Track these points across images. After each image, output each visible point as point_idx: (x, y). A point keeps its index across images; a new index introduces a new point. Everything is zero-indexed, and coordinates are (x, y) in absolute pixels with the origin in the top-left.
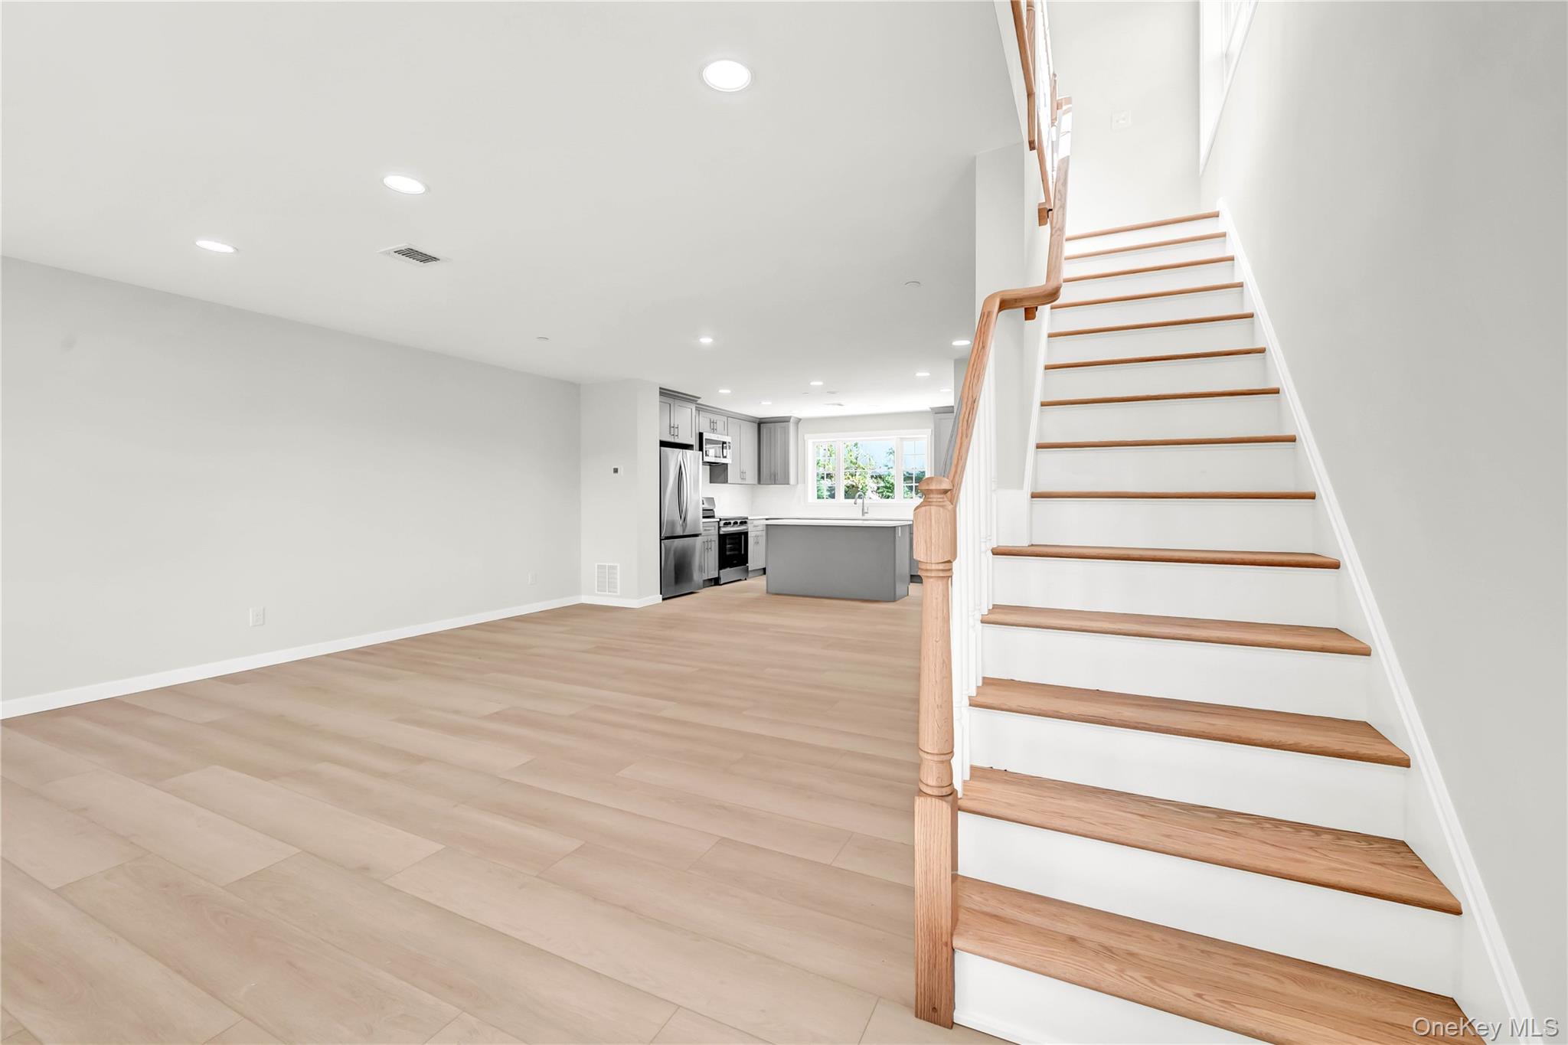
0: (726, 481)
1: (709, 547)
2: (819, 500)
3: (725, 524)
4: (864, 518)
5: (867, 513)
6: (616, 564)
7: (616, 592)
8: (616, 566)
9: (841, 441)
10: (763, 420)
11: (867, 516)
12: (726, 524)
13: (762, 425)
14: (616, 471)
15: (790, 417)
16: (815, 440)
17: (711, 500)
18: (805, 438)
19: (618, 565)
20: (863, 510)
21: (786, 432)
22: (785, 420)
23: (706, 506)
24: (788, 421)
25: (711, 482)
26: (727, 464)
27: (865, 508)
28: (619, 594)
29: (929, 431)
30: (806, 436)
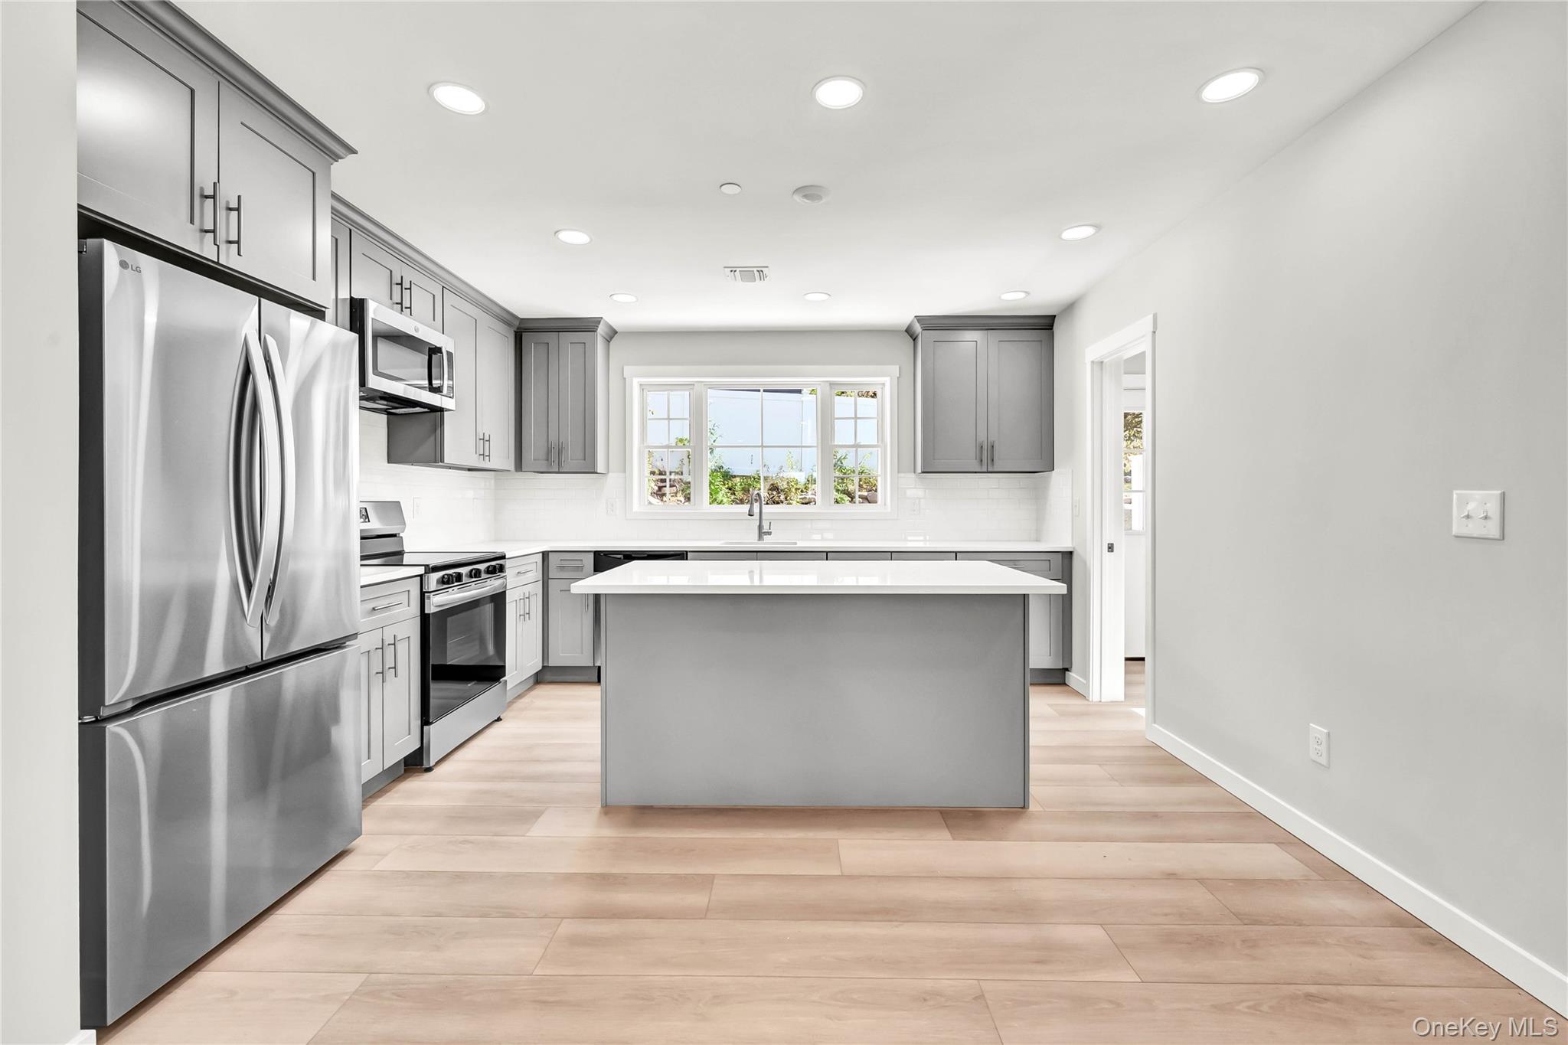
0: (435, 458)
1: (390, 663)
3: (443, 581)
5: (769, 533)
11: (767, 540)
12: (445, 581)
13: (524, 333)
15: (597, 321)
16: (645, 381)
17: (392, 509)
18: (626, 374)
20: (760, 527)
21: (586, 354)
22: (585, 326)
23: (376, 525)
24: (592, 331)
25: (391, 459)
26: (441, 410)
29: (895, 370)
30: (628, 370)
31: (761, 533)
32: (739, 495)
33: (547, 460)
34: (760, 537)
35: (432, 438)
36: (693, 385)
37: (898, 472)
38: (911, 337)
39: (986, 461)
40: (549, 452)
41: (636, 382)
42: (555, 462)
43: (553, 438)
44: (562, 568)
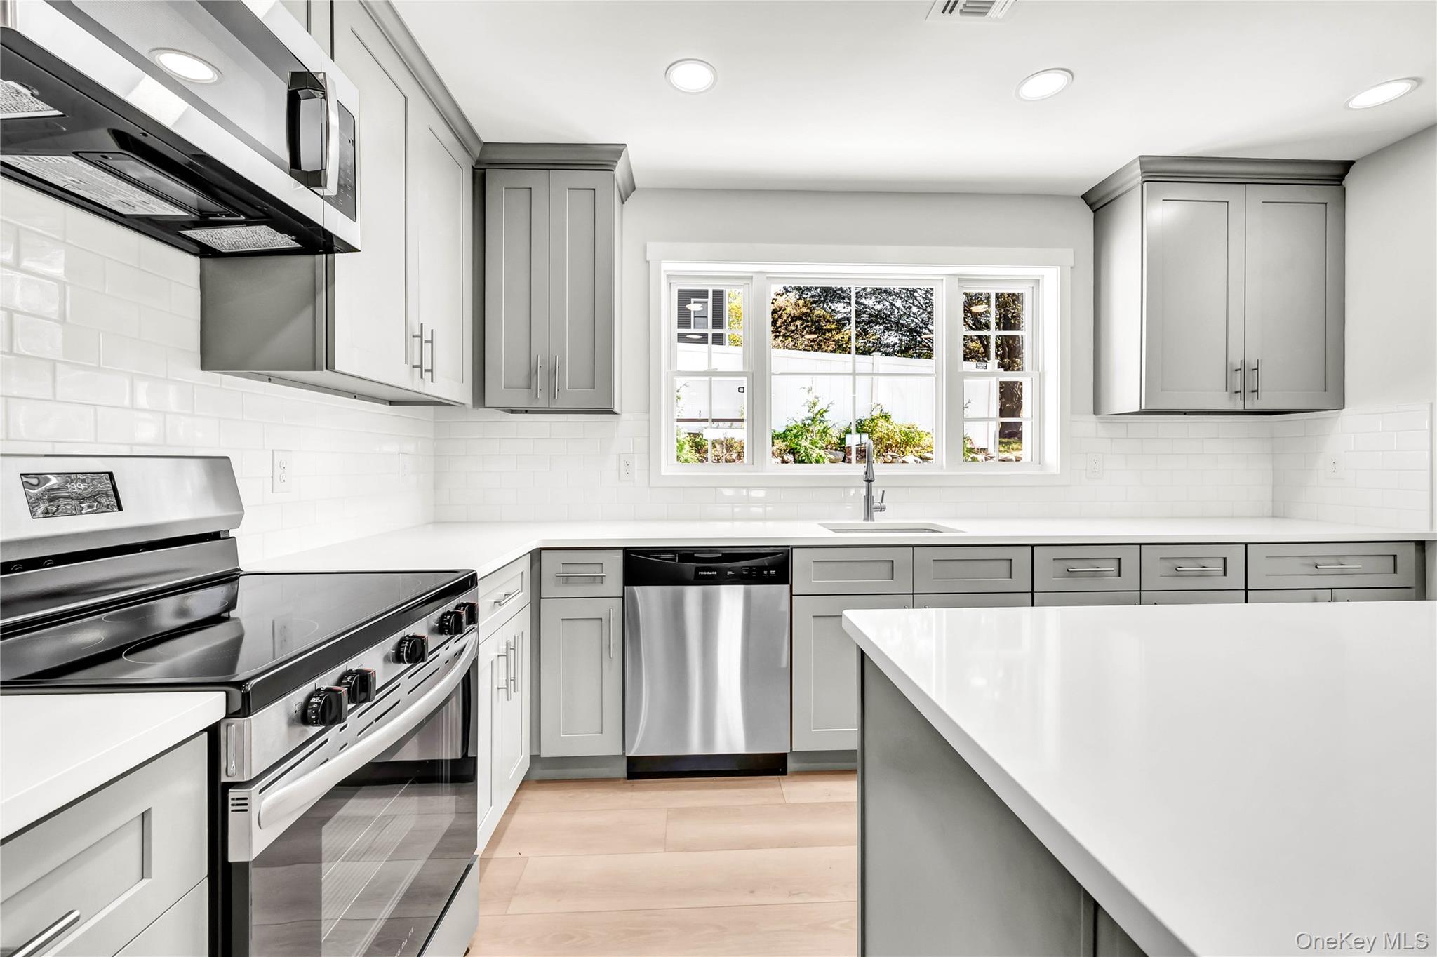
5: (882, 509)
20: (868, 498)
22: (595, 160)
25: (207, 359)
30: (654, 249)
31: (870, 508)
33: (530, 388)
34: (868, 516)
35: (309, 310)
36: (751, 277)
37: (1072, 413)
38: (1091, 206)
39: (1244, 393)
40: (532, 373)
42: (544, 391)
43: (539, 349)
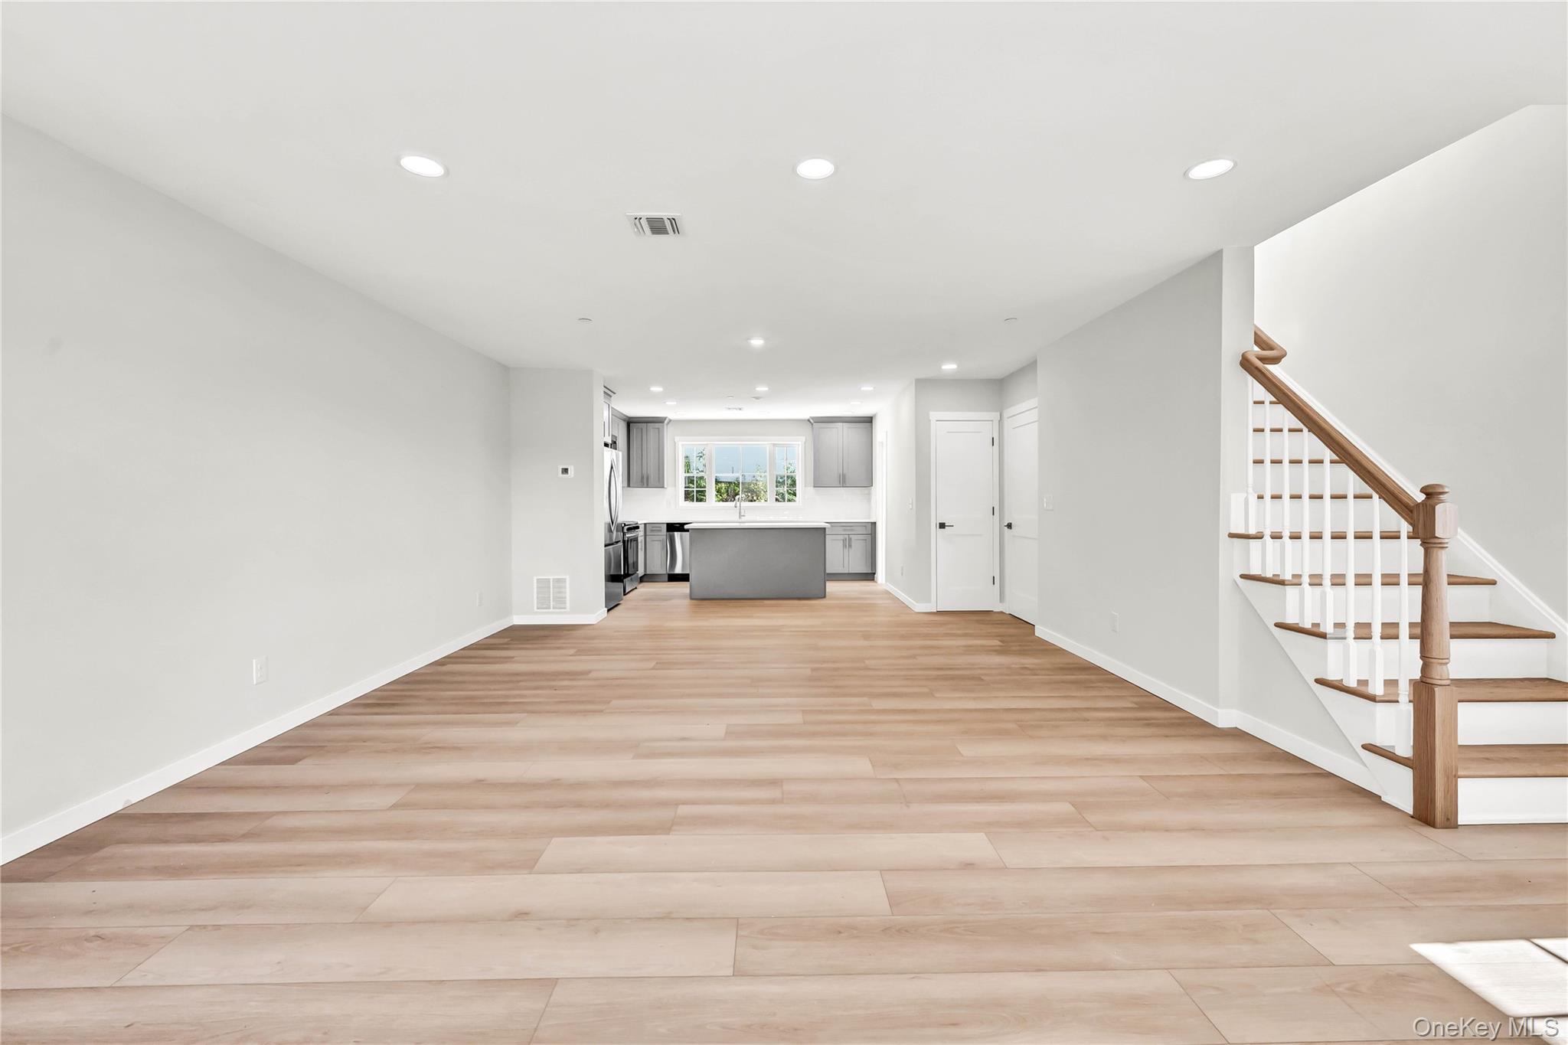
2: (689, 504)
4: (740, 520)
5: (744, 516)
6: (564, 577)
7: (565, 608)
8: (565, 579)
9: (712, 444)
10: (631, 420)
11: (743, 519)
12: (629, 529)
13: (631, 425)
14: (565, 471)
15: (665, 418)
16: (684, 443)
18: (676, 440)
19: (568, 578)
20: (740, 513)
21: (660, 433)
22: (659, 421)
24: (662, 422)
27: (742, 511)
28: (568, 609)
29: (804, 438)
30: (677, 439)
31: (740, 516)
32: (725, 496)
33: (641, 482)
34: (740, 518)
37: (805, 487)
38: (810, 423)
39: (843, 482)
40: (642, 478)
41: (680, 443)
42: (645, 482)
43: (644, 472)
44: (652, 531)
